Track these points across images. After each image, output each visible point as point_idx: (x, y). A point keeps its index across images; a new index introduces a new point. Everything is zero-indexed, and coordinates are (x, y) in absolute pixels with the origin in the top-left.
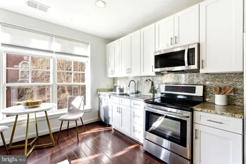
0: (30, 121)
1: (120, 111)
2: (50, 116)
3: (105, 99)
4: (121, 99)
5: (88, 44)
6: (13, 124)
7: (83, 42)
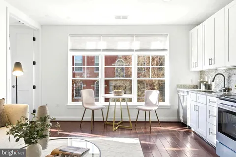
0: (116, 107)
1: (196, 109)
2: (129, 106)
3: (184, 96)
4: (198, 95)
5: (166, 35)
6: (107, 107)
7: (162, 35)
